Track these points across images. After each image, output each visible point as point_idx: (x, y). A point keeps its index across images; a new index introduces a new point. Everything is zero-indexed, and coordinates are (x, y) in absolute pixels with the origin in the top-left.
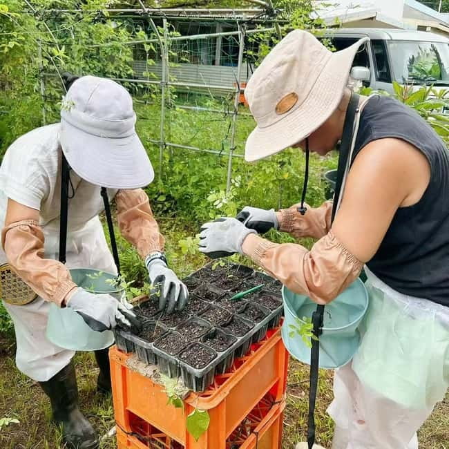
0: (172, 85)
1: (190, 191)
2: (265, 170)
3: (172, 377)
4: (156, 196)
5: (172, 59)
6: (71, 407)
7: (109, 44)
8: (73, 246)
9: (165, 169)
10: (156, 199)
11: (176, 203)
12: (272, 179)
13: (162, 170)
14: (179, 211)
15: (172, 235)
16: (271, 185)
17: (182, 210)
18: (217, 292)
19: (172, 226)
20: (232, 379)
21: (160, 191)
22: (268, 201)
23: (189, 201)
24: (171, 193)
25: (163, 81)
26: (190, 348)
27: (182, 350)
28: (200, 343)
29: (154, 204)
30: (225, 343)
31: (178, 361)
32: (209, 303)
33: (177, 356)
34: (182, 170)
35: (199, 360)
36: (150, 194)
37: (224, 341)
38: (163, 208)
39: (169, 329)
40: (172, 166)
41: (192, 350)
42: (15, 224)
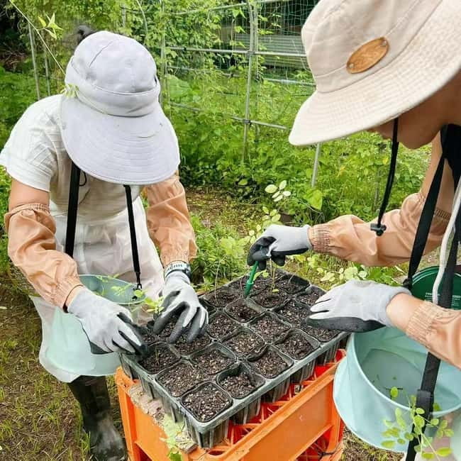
0: (262, 55)
1: (273, 175)
2: (360, 153)
3: (176, 421)
4: (238, 180)
5: (261, 25)
6: (100, 414)
7: (196, 11)
8: (104, 236)
9: (249, 151)
10: (237, 183)
11: (258, 188)
12: (368, 164)
13: (246, 150)
14: (261, 197)
15: (249, 224)
16: (366, 172)
17: (264, 195)
18: (257, 309)
19: (252, 213)
20: (257, 431)
21: (242, 175)
22: (361, 190)
24: (253, 177)
25: (251, 50)
26: (200, 389)
27: (188, 390)
28: (215, 383)
29: (235, 188)
30: (251, 384)
31: (180, 406)
32: (242, 324)
33: (180, 398)
34: (267, 151)
35: (207, 407)
36: (232, 178)
37: (250, 381)
38: (243, 193)
39: (181, 357)
40: (256, 147)
41: (201, 392)
42: (18, 209)
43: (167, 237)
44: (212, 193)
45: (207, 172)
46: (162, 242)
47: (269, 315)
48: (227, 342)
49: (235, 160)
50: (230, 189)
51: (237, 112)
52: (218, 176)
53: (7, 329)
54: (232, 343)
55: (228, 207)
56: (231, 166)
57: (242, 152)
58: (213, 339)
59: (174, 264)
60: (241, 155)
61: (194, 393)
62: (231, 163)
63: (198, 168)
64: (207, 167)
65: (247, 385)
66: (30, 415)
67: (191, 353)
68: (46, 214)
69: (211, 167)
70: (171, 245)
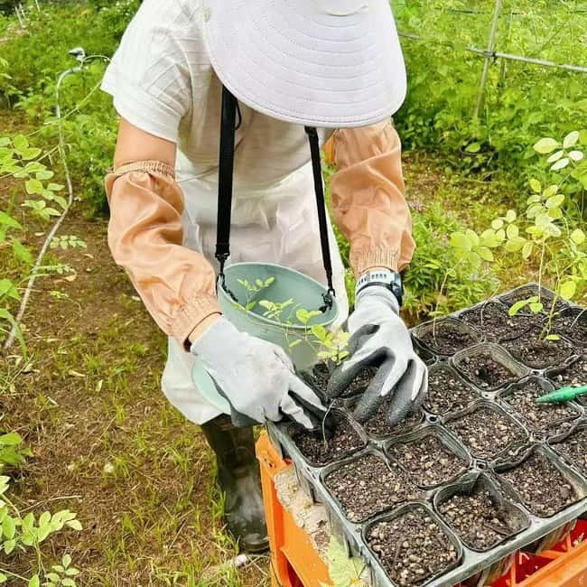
1: (524, 137)
4: (465, 144)
9: (487, 100)
10: (464, 148)
11: (496, 156)
13: (483, 99)
14: (499, 170)
15: (478, 210)
17: (504, 169)
19: (482, 194)
21: (474, 136)
23: (518, 156)
24: (490, 140)
26: (400, 515)
27: (378, 514)
28: (429, 507)
29: (460, 156)
30: (498, 517)
31: (361, 544)
32: (484, 394)
33: (362, 527)
34: (516, 101)
35: (412, 556)
36: (458, 140)
37: (496, 510)
38: (472, 163)
39: (368, 443)
40: (500, 94)
41: (402, 521)
42: (125, 169)
43: (363, 223)
44: (424, 162)
45: (419, 131)
46: (354, 232)
47: (536, 381)
48: (454, 425)
49: (464, 113)
50: (452, 157)
51: (476, 40)
52: (435, 137)
53: (137, 328)
54: (463, 428)
55: (446, 184)
56: (457, 122)
57: (477, 102)
58: (429, 416)
59: (373, 272)
60: (474, 107)
61: (389, 521)
62: (457, 119)
63: (407, 125)
64: (421, 123)
65: (490, 518)
66: (152, 449)
67: (386, 437)
68: (169, 180)
69: (427, 124)
70: (369, 238)
